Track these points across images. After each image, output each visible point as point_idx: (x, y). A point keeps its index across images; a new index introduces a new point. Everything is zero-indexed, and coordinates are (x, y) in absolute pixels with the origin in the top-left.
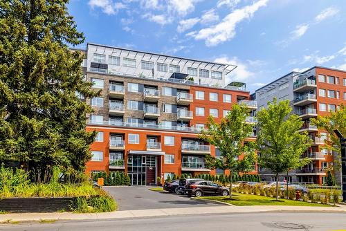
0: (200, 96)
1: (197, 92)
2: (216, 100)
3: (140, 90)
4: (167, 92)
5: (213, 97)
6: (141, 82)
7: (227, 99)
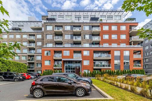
0: (106, 28)
1: (104, 27)
2: (116, 29)
3: (72, 29)
4: (87, 28)
5: (114, 28)
6: (72, 24)
7: (123, 28)
